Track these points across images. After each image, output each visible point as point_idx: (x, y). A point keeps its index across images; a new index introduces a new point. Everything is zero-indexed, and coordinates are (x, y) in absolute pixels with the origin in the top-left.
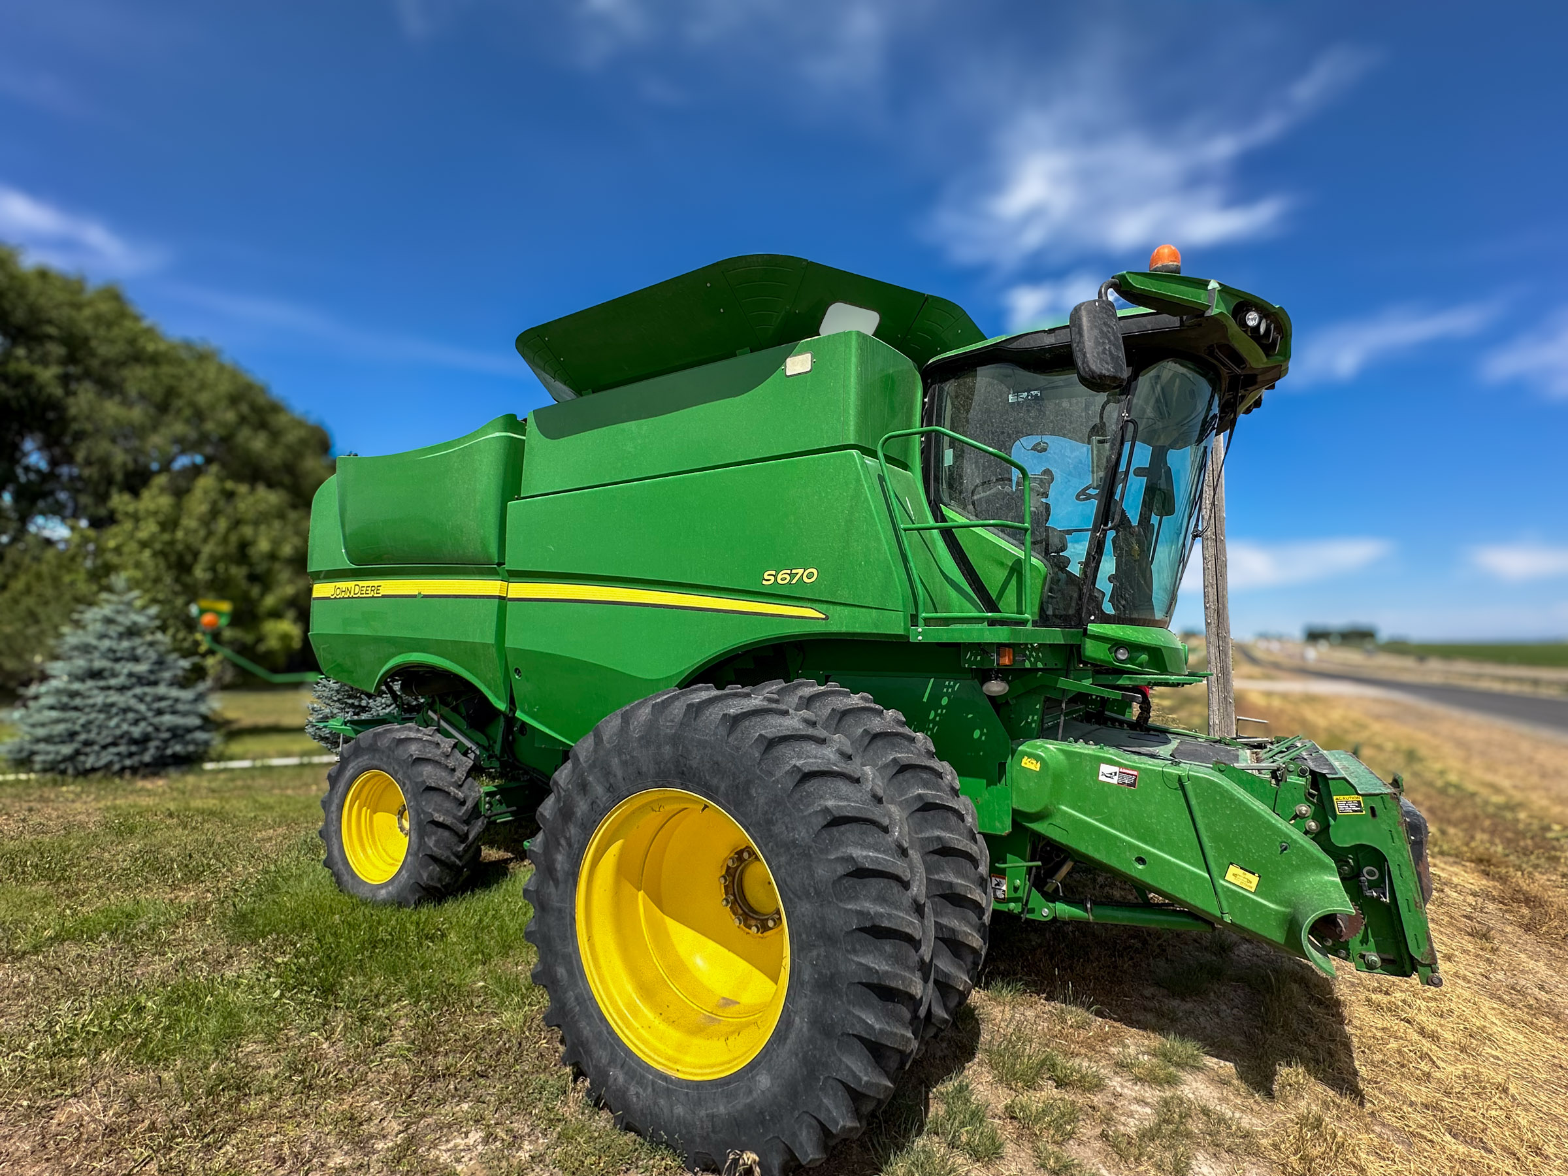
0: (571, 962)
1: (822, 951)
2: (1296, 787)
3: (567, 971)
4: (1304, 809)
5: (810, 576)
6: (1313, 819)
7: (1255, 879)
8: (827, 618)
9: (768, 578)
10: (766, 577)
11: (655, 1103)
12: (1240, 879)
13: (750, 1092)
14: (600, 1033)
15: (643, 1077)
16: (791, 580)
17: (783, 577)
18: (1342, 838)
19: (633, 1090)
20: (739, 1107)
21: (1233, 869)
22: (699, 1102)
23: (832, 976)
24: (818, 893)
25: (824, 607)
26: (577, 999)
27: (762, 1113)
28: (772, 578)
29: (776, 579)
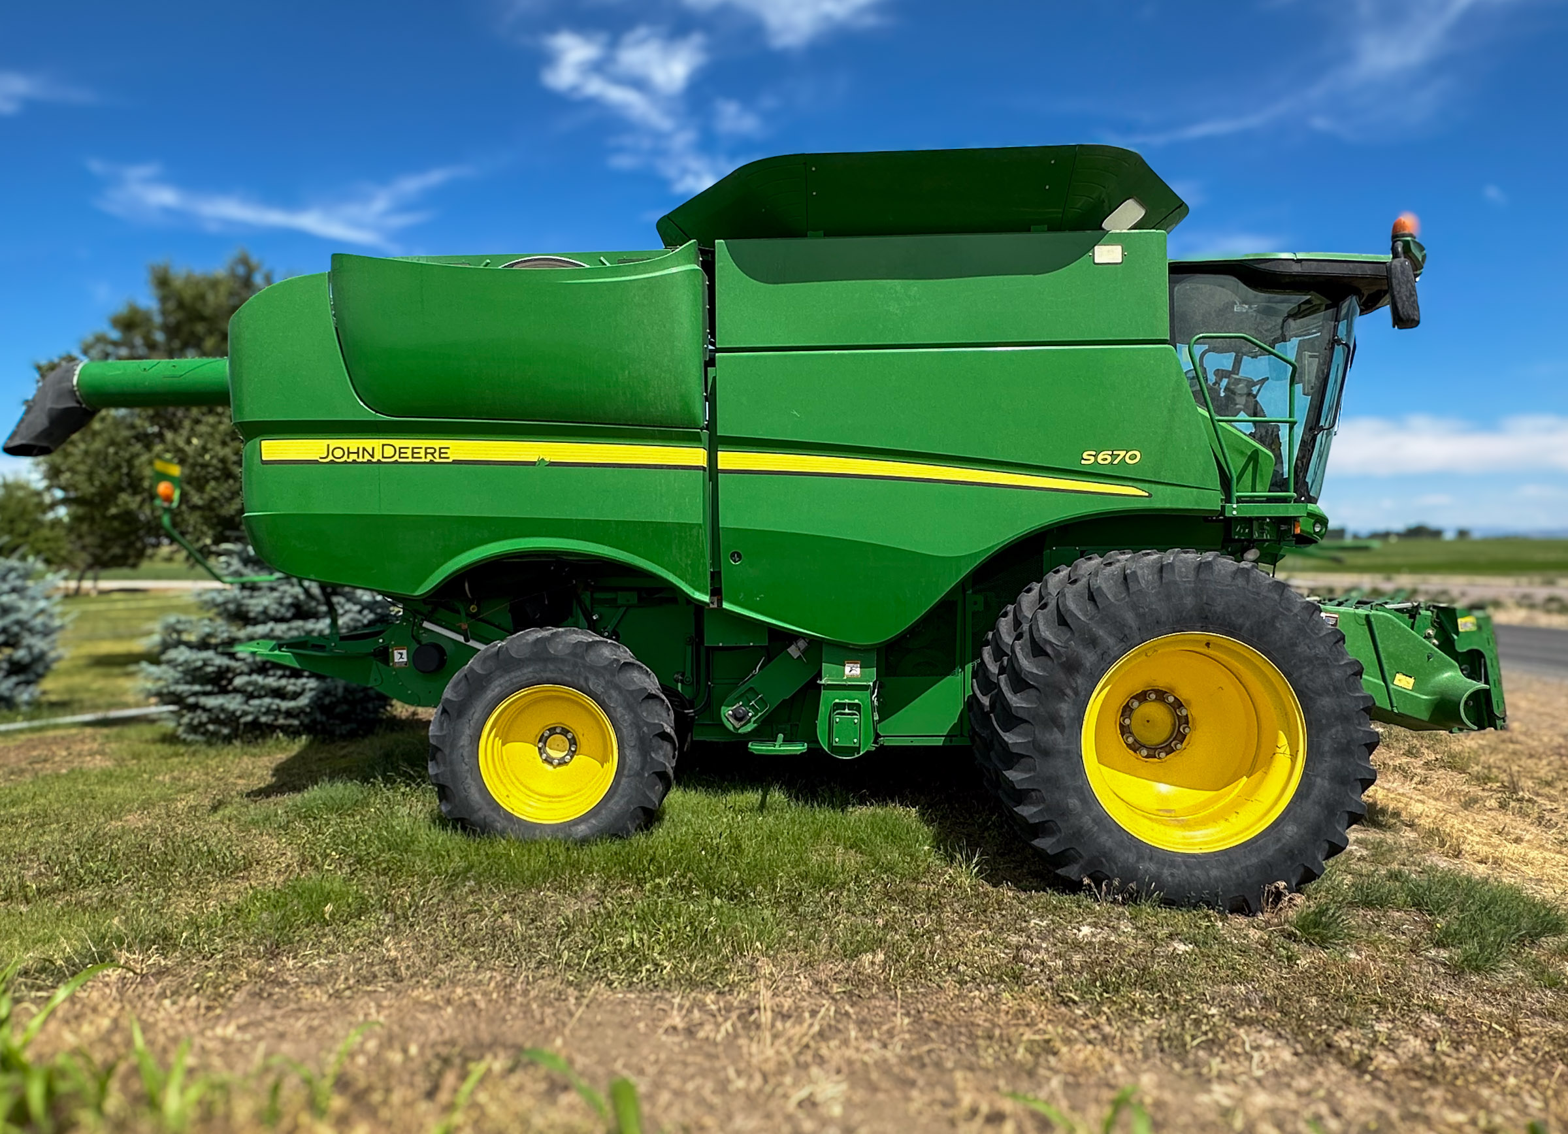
0: (1082, 793)
1: (1340, 728)
2: (1426, 617)
3: (1081, 800)
4: (1430, 632)
5: (1133, 457)
6: (1435, 638)
7: (1412, 681)
8: (1150, 496)
9: (1088, 459)
10: (1085, 456)
11: (1191, 875)
12: (1403, 682)
13: (1279, 840)
14: (1122, 841)
15: (1173, 861)
16: (1113, 460)
17: (1104, 457)
18: (1462, 648)
19: (1166, 872)
20: (1270, 853)
21: (1399, 676)
22: (1232, 862)
23: (1348, 743)
24: (1336, 689)
25: (1147, 485)
26: (1094, 820)
27: (1291, 851)
28: (1093, 459)
29: (1096, 460)
